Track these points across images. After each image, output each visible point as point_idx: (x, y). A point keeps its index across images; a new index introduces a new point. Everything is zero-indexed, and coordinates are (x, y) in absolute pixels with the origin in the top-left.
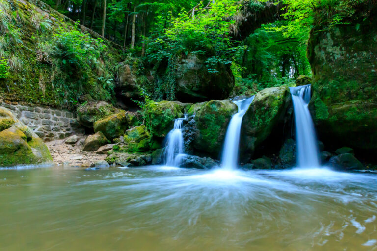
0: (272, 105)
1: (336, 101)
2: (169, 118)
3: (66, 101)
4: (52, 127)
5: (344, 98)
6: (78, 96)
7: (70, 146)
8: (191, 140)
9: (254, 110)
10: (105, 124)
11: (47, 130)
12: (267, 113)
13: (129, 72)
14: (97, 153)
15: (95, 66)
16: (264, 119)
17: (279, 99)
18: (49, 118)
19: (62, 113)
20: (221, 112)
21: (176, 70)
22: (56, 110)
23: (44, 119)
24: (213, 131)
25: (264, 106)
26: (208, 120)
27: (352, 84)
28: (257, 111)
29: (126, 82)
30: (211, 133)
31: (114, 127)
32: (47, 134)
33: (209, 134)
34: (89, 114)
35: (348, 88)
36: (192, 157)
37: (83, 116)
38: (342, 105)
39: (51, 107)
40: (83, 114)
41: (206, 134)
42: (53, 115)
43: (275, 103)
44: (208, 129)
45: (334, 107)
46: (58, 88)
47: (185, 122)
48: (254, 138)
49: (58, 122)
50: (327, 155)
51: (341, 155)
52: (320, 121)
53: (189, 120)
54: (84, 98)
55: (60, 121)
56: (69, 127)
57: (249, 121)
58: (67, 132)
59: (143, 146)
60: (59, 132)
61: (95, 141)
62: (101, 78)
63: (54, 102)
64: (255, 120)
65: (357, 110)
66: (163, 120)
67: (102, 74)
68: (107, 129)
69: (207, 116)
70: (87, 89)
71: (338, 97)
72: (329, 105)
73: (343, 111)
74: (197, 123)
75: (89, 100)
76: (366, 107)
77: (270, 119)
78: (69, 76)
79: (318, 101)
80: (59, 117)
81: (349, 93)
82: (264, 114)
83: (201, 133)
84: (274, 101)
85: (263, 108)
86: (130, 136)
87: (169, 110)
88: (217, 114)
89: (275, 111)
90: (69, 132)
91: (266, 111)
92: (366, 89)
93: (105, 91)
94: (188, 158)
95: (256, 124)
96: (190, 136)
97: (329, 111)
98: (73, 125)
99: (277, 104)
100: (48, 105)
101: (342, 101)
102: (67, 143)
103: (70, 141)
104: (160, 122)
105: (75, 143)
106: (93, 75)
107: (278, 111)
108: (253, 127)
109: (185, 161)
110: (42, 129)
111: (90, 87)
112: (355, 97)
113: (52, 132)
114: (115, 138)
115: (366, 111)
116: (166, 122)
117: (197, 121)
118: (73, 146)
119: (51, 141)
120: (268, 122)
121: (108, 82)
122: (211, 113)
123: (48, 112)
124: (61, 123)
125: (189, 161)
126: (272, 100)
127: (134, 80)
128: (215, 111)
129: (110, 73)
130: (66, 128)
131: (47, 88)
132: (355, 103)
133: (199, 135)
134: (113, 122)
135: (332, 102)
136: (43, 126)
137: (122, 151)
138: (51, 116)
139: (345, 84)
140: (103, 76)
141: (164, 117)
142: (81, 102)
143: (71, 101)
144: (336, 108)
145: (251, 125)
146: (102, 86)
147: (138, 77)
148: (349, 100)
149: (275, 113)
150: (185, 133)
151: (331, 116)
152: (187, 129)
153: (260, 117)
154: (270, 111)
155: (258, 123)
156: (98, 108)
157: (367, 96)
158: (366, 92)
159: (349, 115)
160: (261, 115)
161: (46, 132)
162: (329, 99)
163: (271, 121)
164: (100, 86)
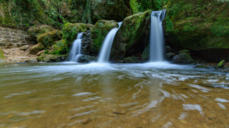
0: (136, 22)
1: (178, 18)
2: (75, 32)
3: (21, 24)
4: (11, 40)
5: (183, 16)
6: (30, 21)
7: (22, 51)
8: (87, 46)
9: (124, 25)
10: (42, 38)
11: (8, 42)
12: (133, 27)
13: (66, 7)
14: (37, 55)
15: (43, 3)
16: (131, 32)
17: (141, 18)
18: (9, 34)
19: (18, 31)
20: (105, 27)
21: (91, 4)
22: (14, 30)
23: (5, 35)
24: (100, 40)
25: (131, 22)
26: (97, 33)
27: (188, 6)
28: (126, 26)
29: (64, 14)
30: (99, 41)
31: (48, 39)
32: (8, 44)
33: (98, 42)
34: (35, 32)
35: (185, 9)
36: (85, 56)
37: (32, 33)
38: (181, 21)
39: (10, 27)
40: (31, 32)
41: (96, 42)
42: (12, 32)
43: (139, 21)
44: (98, 39)
45: (177, 23)
46: (14, 15)
47: (84, 35)
48: (125, 44)
49: (15, 37)
50: (171, 55)
51: (180, 54)
52: (168, 32)
53: (87, 33)
54: (33, 23)
55: (17, 36)
56: (24, 40)
57: (122, 33)
58: (23, 43)
59: (61, 50)
60: (17, 43)
61: (36, 48)
62: (47, 11)
63: (11, 24)
64: (126, 32)
65: (191, 24)
66: (71, 34)
67: (48, 8)
68: (44, 41)
69: (96, 30)
70: (37, 17)
71: (179, 16)
72: (174, 21)
73: (182, 25)
74: (91, 35)
75: (37, 24)
76: (197, 22)
77: (135, 31)
78: (22, 8)
79: (168, 19)
80: (16, 34)
81: (186, 13)
82: (131, 28)
83: (93, 41)
84: (138, 20)
85: (130, 24)
86: (58, 45)
87: (75, 27)
88: (102, 28)
89: (138, 26)
90: (25, 43)
91: (132, 26)
92: (196, 10)
93: (51, 19)
94: (83, 57)
95: (126, 35)
96: (87, 43)
97: (174, 26)
98: (27, 39)
99: (140, 21)
100: (8, 26)
101: (182, 18)
102: (21, 50)
103: (23, 48)
104: (70, 35)
105: (26, 49)
106: (42, 9)
107: (140, 26)
108: (124, 37)
109: (81, 58)
110: (4, 41)
111: (39, 16)
112: (190, 15)
113: (11, 43)
114: (49, 46)
115: (197, 24)
116: (73, 35)
117: (91, 34)
118: (25, 51)
119: (11, 48)
120: (134, 33)
121: (52, 13)
122: (99, 28)
123: (8, 31)
124: (18, 38)
125: (83, 58)
126: (137, 19)
127: (69, 12)
128: (101, 27)
129: (54, 8)
130: (22, 41)
131: (7, 16)
132: (190, 19)
133: (92, 43)
134: (46, 36)
135: (176, 20)
136: (4, 39)
137: (49, 54)
138: (11, 33)
139: (184, 6)
140: (49, 10)
141: (71, 32)
142: (32, 25)
143: (24, 24)
144: (178, 23)
145: (123, 36)
146: (48, 16)
147: (71, 10)
148: (186, 17)
149: (138, 27)
150: (83, 41)
151: (175, 29)
152: (85, 39)
153: (128, 30)
154: (135, 26)
155: (127, 34)
156: (41, 28)
157: (197, 14)
158: (197, 11)
159: (186, 28)
160: (129, 29)
161: (7, 42)
162: (174, 17)
163: (135, 33)
164: (47, 16)
